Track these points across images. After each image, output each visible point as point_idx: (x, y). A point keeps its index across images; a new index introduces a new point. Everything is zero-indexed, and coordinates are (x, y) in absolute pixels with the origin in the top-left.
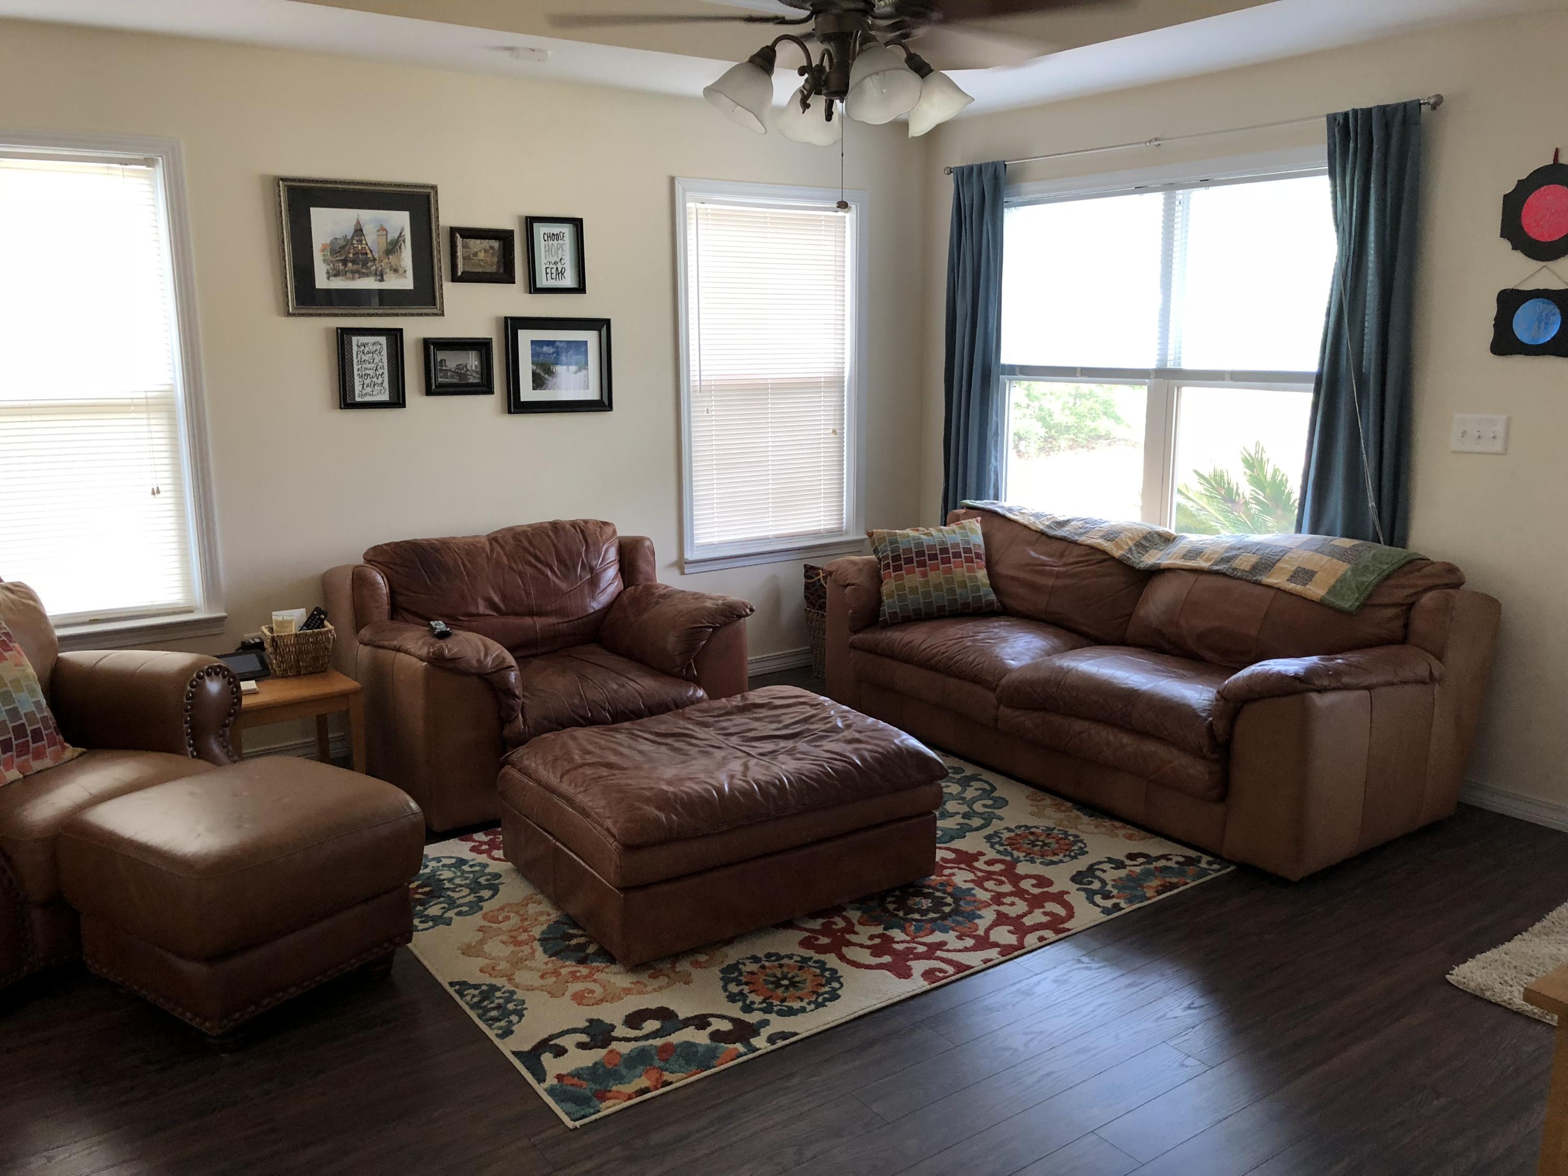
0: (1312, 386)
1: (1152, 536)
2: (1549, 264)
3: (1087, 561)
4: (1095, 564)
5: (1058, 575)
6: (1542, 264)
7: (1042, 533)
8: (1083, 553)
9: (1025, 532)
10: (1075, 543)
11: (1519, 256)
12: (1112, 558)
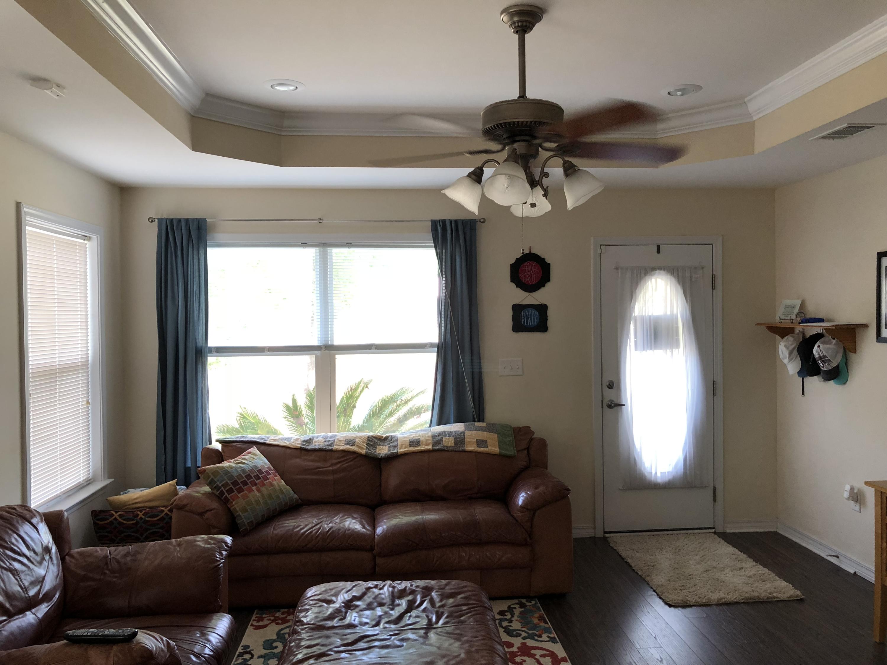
0: (436, 349)
1: (371, 438)
2: (531, 294)
3: (347, 460)
4: (352, 461)
5: (334, 472)
6: (529, 293)
7: (301, 449)
8: (341, 456)
9: (288, 451)
10: (331, 450)
11: (519, 290)
12: (360, 455)
